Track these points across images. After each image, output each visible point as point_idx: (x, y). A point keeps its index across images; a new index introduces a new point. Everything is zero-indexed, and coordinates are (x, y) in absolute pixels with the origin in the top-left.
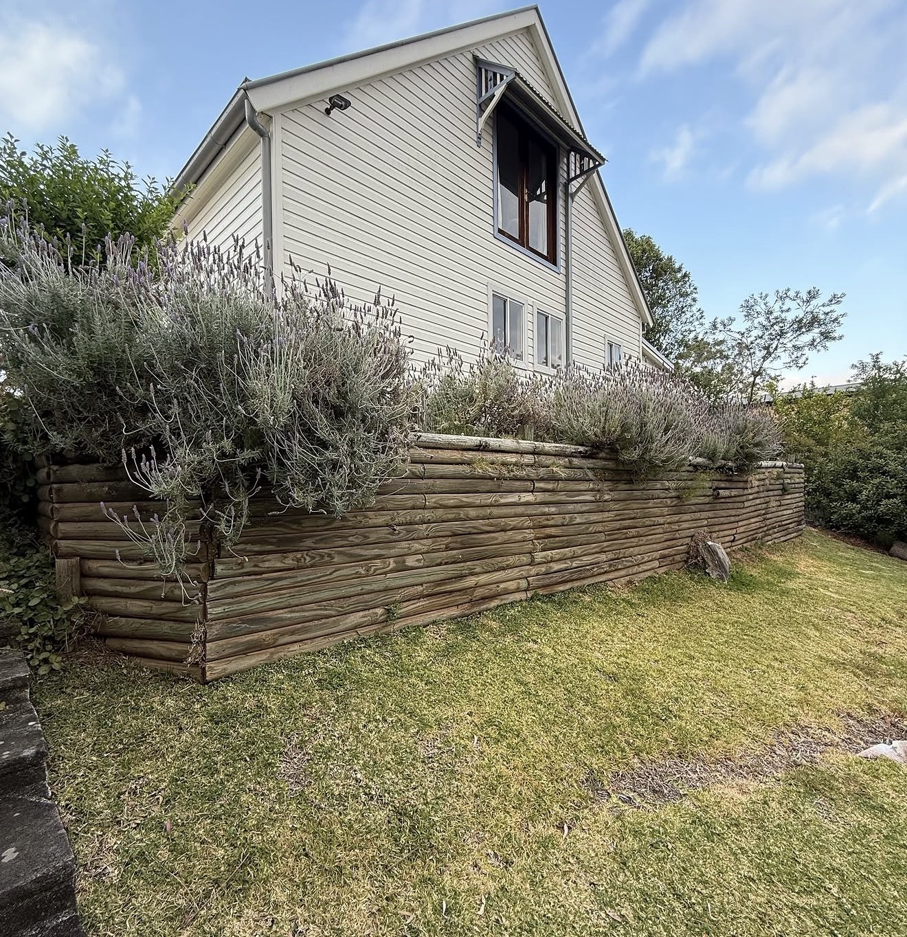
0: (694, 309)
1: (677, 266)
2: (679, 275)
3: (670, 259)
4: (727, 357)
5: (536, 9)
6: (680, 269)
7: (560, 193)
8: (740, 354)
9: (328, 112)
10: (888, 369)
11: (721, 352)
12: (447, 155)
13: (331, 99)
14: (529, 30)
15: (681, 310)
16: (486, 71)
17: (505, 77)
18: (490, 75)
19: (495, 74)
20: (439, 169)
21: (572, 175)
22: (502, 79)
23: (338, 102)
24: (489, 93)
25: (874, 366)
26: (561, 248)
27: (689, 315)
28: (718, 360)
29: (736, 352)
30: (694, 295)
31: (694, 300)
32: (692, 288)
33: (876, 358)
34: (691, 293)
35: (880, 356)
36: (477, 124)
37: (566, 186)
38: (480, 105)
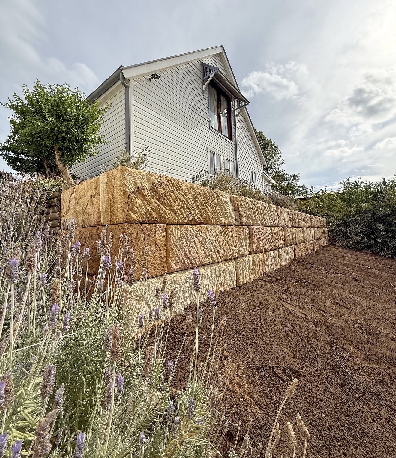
0: (280, 160)
1: (273, 143)
2: (274, 147)
3: (270, 140)
4: (289, 180)
5: (223, 47)
6: (274, 144)
7: (232, 114)
8: (294, 179)
9: (150, 79)
10: (353, 184)
11: (287, 178)
12: (192, 98)
13: (152, 75)
14: (219, 54)
15: (275, 160)
16: (206, 68)
17: (214, 71)
18: (208, 69)
19: (210, 70)
20: (189, 103)
21: (236, 107)
22: (213, 71)
23: (155, 76)
24: (208, 76)
25: (348, 183)
26: (233, 135)
27: (278, 162)
28: (286, 182)
29: (293, 178)
30: (280, 154)
31: (280, 156)
32: (279, 152)
33: (348, 180)
34: (279, 153)
35: (350, 179)
36: (203, 87)
37: (234, 111)
38: (204, 80)
